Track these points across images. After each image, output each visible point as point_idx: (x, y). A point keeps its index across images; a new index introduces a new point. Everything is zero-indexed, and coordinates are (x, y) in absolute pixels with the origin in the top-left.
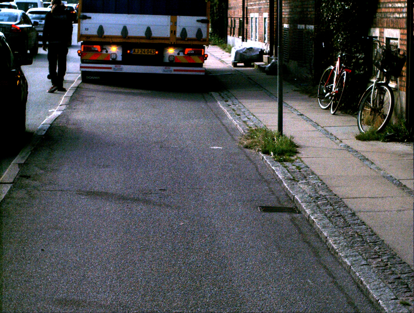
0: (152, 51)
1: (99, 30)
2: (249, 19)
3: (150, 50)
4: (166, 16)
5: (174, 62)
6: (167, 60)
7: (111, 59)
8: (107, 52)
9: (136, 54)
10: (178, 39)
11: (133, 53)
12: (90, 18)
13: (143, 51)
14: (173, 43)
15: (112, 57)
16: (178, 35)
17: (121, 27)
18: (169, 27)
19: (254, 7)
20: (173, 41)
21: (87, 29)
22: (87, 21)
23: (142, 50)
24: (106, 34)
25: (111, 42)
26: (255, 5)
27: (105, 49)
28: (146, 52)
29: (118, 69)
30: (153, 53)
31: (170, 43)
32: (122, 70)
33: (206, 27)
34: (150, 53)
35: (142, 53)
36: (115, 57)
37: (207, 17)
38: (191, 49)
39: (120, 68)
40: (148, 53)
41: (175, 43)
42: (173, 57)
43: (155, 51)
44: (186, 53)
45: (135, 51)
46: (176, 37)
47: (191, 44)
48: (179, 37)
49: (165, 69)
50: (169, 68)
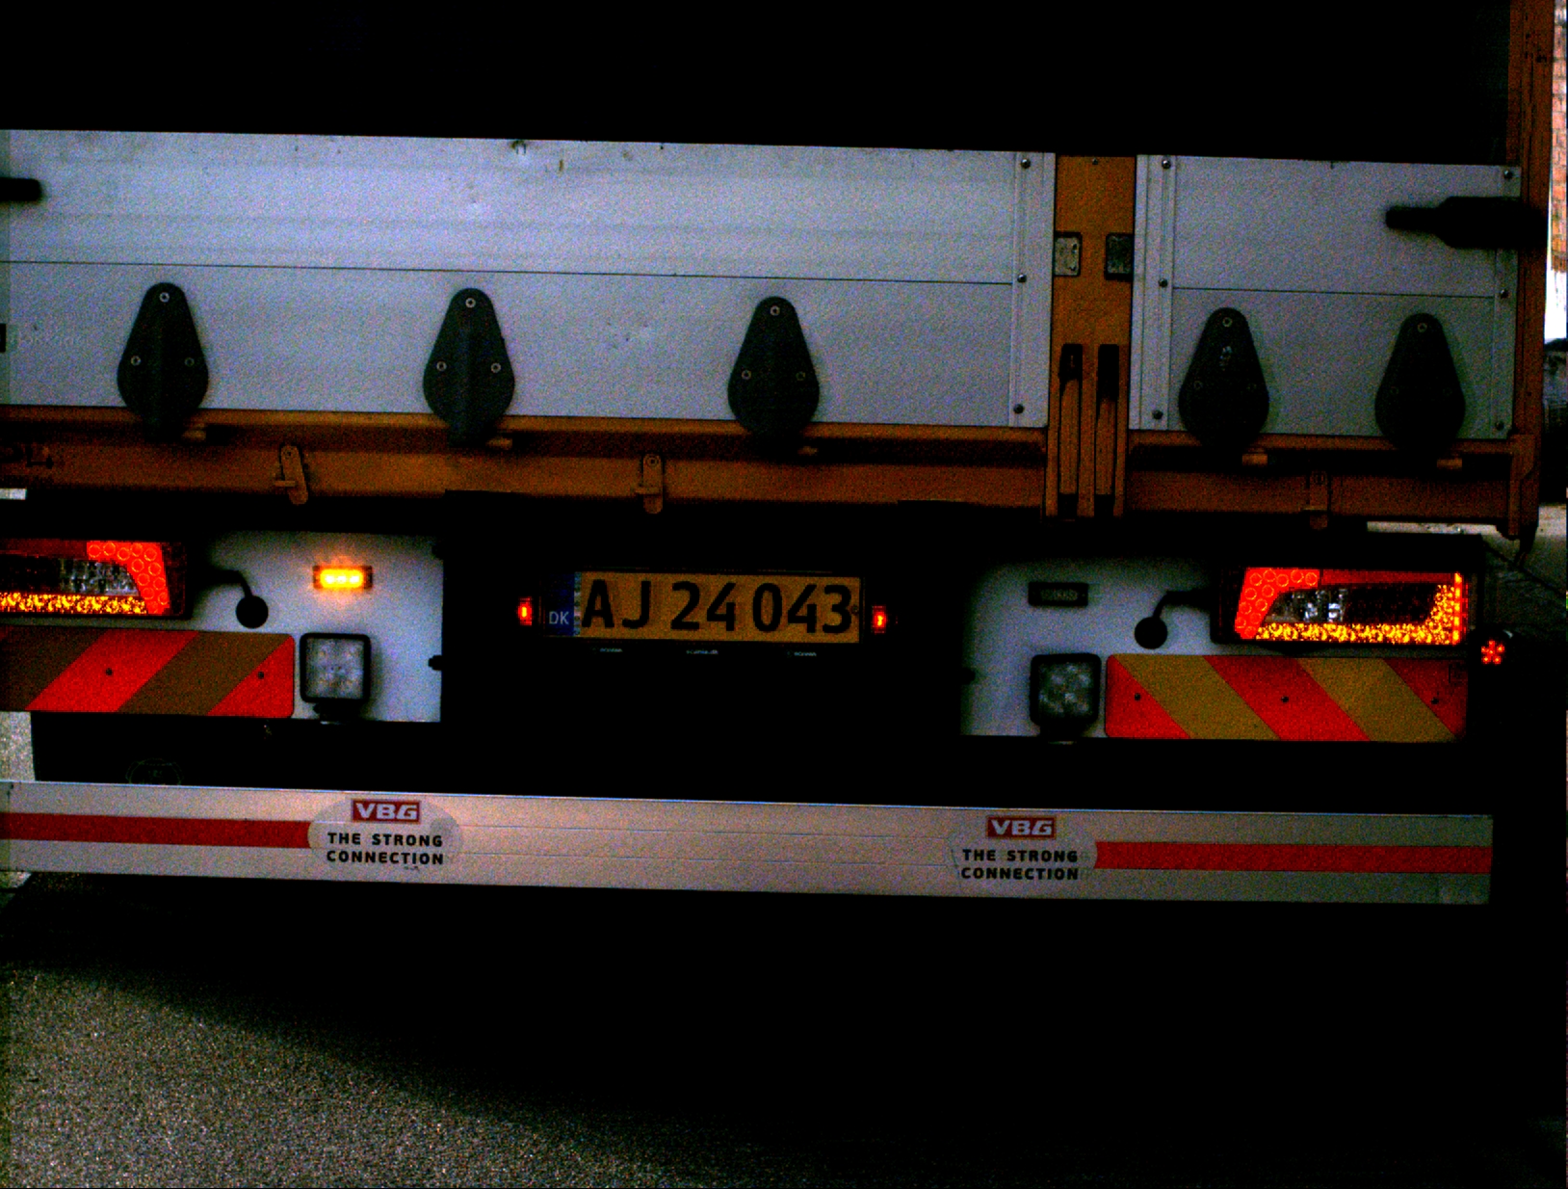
0: (825, 604)
3: (792, 586)
5: (1098, 732)
6: (999, 711)
7: (302, 711)
8: (253, 611)
9: (619, 632)
10: (1149, 455)
11: (579, 632)
13: (707, 600)
14: (1087, 507)
15: (321, 686)
16: (1151, 399)
17: (428, 310)
18: (1038, 306)
20: (1093, 480)
23: (695, 591)
24: (227, 393)
25: (300, 497)
27: (236, 579)
28: (744, 611)
29: (390, 849)
30: (836, 619)
31: (1051, 504)
32: (438, 859)
33: (1505, 295)
34: (793, 618)
35: (695, 626)
36: (355, 675)
37: (1517, 172)
38: (1309, 578)
39: (416, 830)
40: (766, 619)
41: (1118, 509)
42: (1085, 679)
43: (855, 600)
44: (1242, 626)
45: (601, 607)
46: (1130, 432)
47: (1317, 514)
48: (1163, 425)
49: (991, 833)
50: (1033, 821)
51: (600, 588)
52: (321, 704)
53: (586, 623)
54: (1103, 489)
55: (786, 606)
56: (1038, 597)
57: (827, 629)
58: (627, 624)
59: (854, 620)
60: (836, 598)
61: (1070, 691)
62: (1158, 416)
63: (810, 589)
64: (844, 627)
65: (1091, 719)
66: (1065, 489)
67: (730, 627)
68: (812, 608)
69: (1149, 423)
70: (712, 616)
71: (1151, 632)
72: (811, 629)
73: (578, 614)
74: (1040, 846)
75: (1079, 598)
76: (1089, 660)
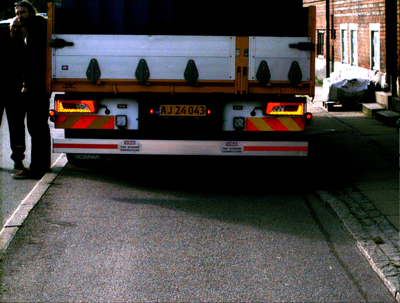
0: (200, 110)
1: (89, 68)
2: (336, 32)
3: (195, 107)
4: (227, 38)
5: (245, 130)
6: (229, 126)
7: (116, 128)
8: (108, 112)
9: (167, 115)
10: (251, 85)
11: (160, 115)
12: (71, 44)
13: (181, 109)
14: (242, 93)
15: (119, 124)
16: (252, 75)
17: (136, 63)
18: (233, 60)
19: (348, 14)
20: (242, 88)
21: (65, 68)
22: (66, 50)
23: (179, 108)
24: (104, 76)
25: (115, 93)
26: (350, 11)
27: (105, 107)
28: (187, 111)
29: (131, 149)
30: (202, 112)
31: (236, 93)
32: (138, 150)
33: (308, 58)
34: (195, 112)
35: (179, 113)
36: (125, 122)
37: (310, 38)
38: (278, 104)
39: (135, 146)
40: (191, 112)
41: (247, 93)
42: (242, 121)
43: (205, 109)
44: (267, 112)
45: (164, 111)
46: (249, 81)
47: (279, 93)
48: (254, 79)
49: (227, 145)
50: (234, 143)
51: (164, 108)
52: (119, 127)
53: (162, 113)
54: (245, 90)
55: (194, 110)
56: (235, 108)
57: (201, 114)
58: (168, 113)
59: (205, 112)
60: (202, 109)
61: (240, 123)
62: (253, 78)
63: (198, 107)
64: (203, 113)
65: (243, 128)
66: (239, 90)
67: (185, 114)
68: (198, 110)
69: (251, 79)
70: (182, 112)
71: (253, 114)
72: (198, 114)
73: (160, 112)
74: (235, 147)
75: (241, 108)
76: (243, 118)
